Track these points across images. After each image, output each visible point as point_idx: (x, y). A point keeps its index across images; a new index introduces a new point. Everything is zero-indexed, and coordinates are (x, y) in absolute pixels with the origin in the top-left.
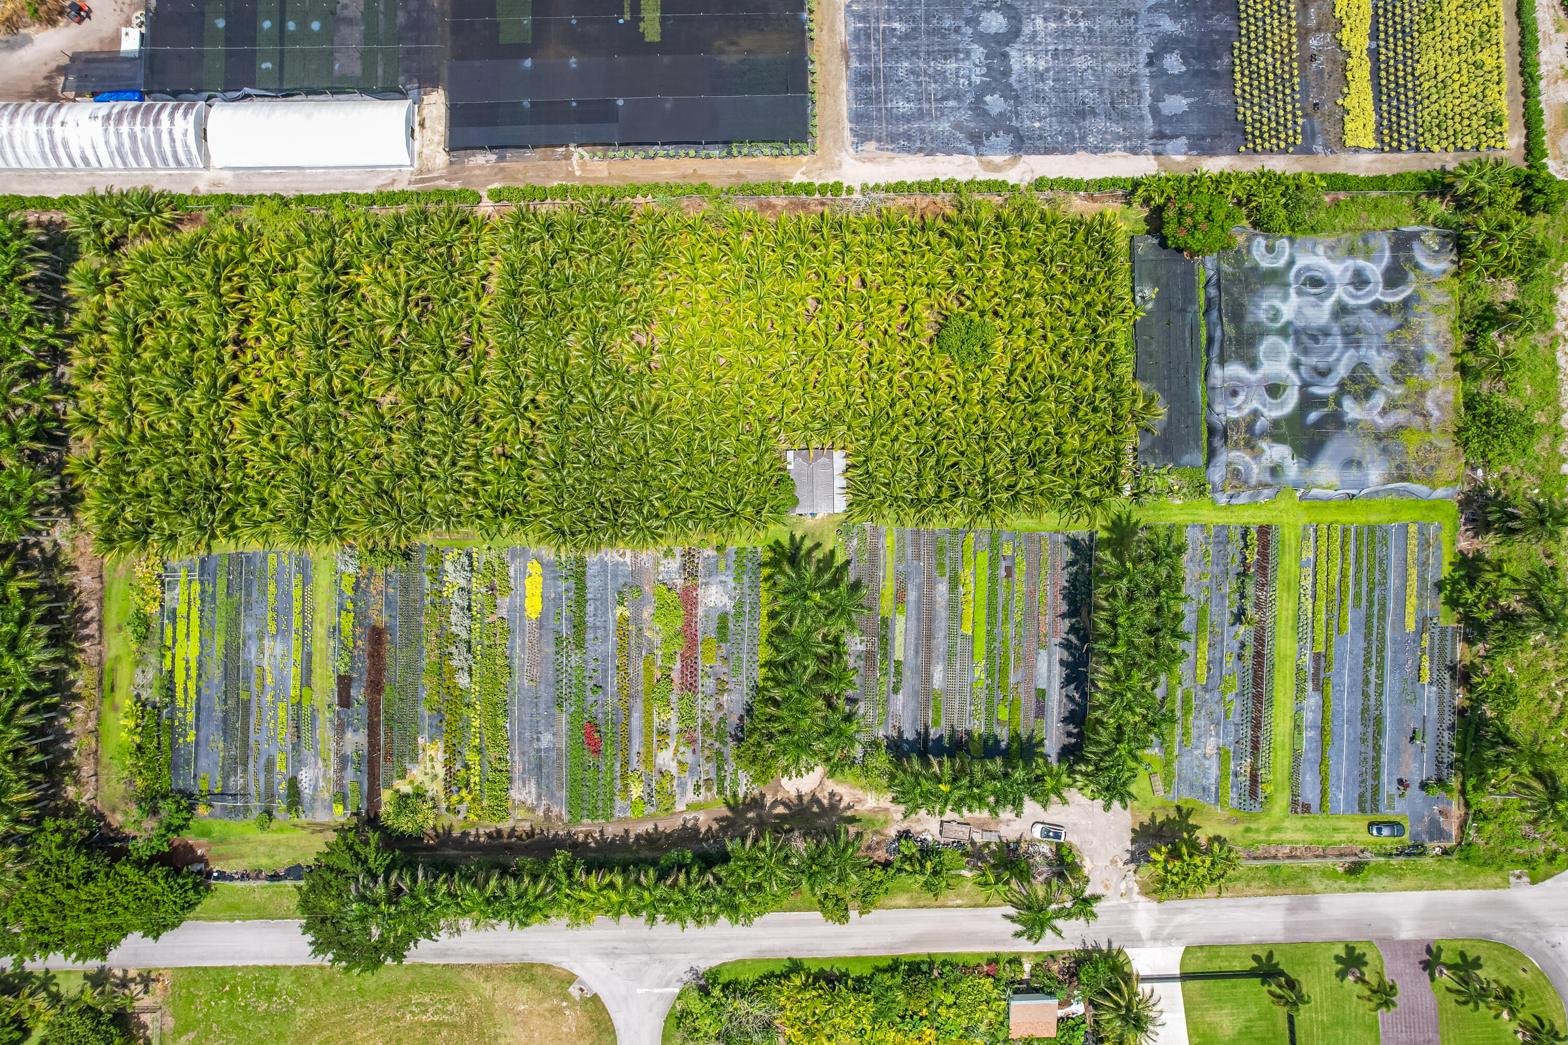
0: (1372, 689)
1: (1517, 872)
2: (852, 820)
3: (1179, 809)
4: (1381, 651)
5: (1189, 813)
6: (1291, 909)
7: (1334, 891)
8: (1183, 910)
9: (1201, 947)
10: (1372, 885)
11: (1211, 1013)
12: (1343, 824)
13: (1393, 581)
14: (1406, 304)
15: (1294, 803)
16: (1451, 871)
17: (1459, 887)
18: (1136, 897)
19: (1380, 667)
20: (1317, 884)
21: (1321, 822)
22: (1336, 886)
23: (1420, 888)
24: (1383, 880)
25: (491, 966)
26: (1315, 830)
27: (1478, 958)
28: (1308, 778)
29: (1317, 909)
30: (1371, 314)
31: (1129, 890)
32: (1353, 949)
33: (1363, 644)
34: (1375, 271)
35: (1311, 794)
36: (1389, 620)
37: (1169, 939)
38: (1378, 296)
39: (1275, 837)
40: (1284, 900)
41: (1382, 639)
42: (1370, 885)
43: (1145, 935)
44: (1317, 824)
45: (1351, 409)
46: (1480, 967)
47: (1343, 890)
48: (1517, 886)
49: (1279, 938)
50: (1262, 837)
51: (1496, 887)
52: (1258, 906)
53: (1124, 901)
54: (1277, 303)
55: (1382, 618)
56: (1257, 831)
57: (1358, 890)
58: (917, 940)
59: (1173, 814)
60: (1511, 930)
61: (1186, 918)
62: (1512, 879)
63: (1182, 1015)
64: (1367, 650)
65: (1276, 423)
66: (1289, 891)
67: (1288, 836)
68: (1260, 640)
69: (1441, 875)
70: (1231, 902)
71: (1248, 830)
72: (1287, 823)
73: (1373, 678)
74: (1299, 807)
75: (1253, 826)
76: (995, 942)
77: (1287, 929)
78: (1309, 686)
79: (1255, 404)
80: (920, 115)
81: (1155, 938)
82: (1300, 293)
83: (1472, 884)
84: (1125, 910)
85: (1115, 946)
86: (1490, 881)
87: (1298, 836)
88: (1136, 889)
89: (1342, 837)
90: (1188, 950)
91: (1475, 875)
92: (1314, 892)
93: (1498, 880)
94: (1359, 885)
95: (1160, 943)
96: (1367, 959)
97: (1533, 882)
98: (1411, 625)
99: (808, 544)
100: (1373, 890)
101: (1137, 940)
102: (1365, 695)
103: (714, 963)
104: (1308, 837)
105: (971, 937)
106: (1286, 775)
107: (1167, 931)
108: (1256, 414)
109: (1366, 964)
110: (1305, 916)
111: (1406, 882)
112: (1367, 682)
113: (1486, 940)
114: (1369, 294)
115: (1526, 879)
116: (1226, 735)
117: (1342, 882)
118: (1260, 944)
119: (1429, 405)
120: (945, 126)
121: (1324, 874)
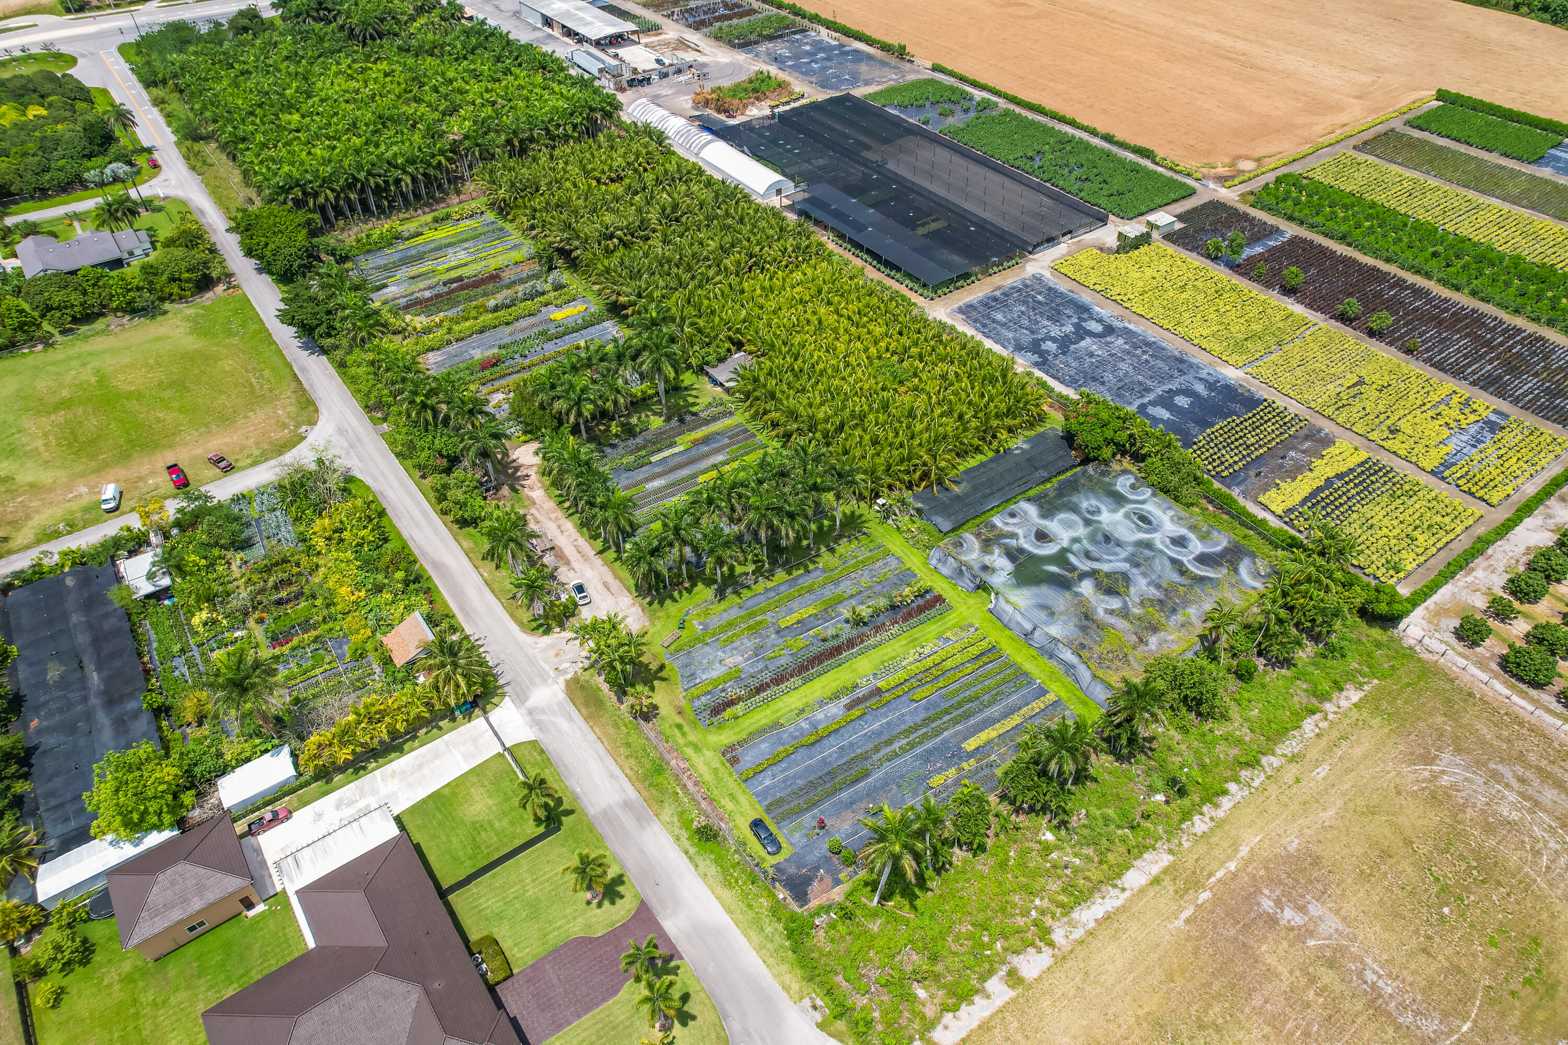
0: (885, 751)
1: (819, 1002)
2: (516, 491)
3: (662, 667)
4: (926, 737)
5: (663, 679)
6: (627, 805)
7: (672, 833)
8: (570, 719)
9: (542, 751)
10: (701, 864)
11: (482, 790)
12: (743, 799)
13: (994, 711)
14: (1202, 580)
15: (732, 747)
16: (768, 930)
17: (759, 949)
18: (561, 680)
19: (912, 745)
20: (668, 812)
21: (731, 781)
22: (677, 831)
23: (730, 912)
24: (713, 870)
25: (304, 390)
26: (719, 780)
27: (694, 1018)
28: (764, 746)
29: (642, 827)
30: (1168, 564)
31: (565, 672)
32: (622, 883)
33: (918, 719)
34: (1197, 546)
35: (749, 759)
36: (959, 727)
37: (538, 724)
38: (1185, 560)
39: (689, 751)
40: (632, 793)
41: (937, 732)
42: (699, 859)
43: (529, 703)
44: (726, 778)
45: (1086, 588)
46: (684, 1024)
47: (678, 839)
48: (804, 1010)
49: (592, 811)
50: (681, 741)
51: (786, 989)
52: (612, 776)
53: (552, 673)
54: (1103, 508)
55: (955, 721)
56: (684, 735)
57: (686, 853)
58: (437, 565)
59: (653, 667)
60: (749, 1035)
61: (564, 724)
62: (807, 1002)
63: (466, 768)
64: (916, 728)
65: (1021, 551)
66: (645, 793)
67: (697, 760)
68: (851, 643)
69: (757, 923)
70: (602, 752)
71: (679, 727)
72: (708, 754)
73: (896, 746)
74: (731, 755)
75: (686, 728)
76: (463, 609)
77: (606, 813)
78: (845, 700)
79: (1020, 532)
80: (1003, 325)
81: (530, 712)
82: (1127, 516)
83: (771, 961)
84: (544, 678)
85: (507, 689)
86: (787, 978)
87: (703, 769)
88: (569, 676)
89: (730, 806)
90: (534, 744)
91: (783, 959)
92: (657, 815)
93: (795, 987)
94: (692, 850)
95: (528, 719)
96: (619, 902)
97: (821, 1026)
98: (971, 745)
99: (694, 393)
100: (696, 866)
101: (521, 700)
102: (877, 749)
103: (360, 476)
104: (708, 777)
105: (458, 593)
106: (753, 728)
107: (544, 718)
108: (1013, 535)
109: (613, 903)
110: (628, 820)
111: (726, 894)
112: (889, 742)
113: (722, 1016)
114: (1179, 553)
115: (818, 1017)
116: (752, 665)
117: (684, 834)
118: (576, 797)
119: (1153, 641)
120: (1010, 335)
121: (681, 814)
